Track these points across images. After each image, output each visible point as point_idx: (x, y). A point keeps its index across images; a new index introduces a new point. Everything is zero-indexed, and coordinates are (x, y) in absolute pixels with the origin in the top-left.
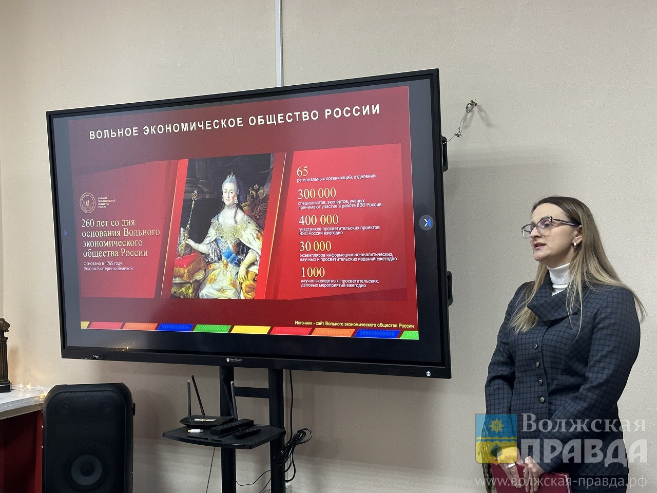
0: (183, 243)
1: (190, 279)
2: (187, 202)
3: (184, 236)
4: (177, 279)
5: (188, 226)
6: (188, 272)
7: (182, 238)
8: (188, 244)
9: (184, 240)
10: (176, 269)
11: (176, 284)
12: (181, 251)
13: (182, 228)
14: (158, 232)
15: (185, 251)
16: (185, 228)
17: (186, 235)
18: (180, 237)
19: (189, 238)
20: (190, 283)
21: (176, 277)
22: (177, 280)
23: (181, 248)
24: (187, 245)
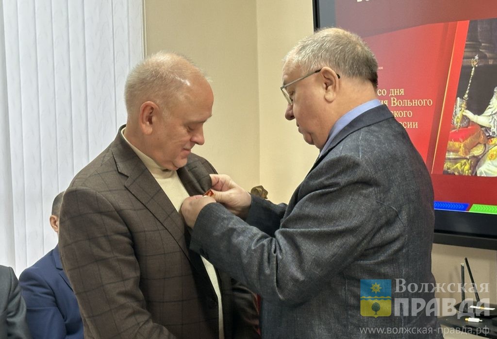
0: (459, 115)
1: (467, 155)
2: (466, 69)
3: (460, 106)
4: (451, 153)
5: (466, 96)
6: (465, 146)
7: (458, 109)
8: (466, 116)
9: (461, 111)
10: (451, 143)
11: (449, 159)
12: (457, 123)
13: (458, 98)
14: (430, 102)
15: (461, 122)
16: (462, 98)
17: (463, 105)
18: (456, 108)
19: (466, 109)
20: (466, 159)
21: (449, 151)
22: (451, 155)
23: (457, 121)
24: (464, 117)
